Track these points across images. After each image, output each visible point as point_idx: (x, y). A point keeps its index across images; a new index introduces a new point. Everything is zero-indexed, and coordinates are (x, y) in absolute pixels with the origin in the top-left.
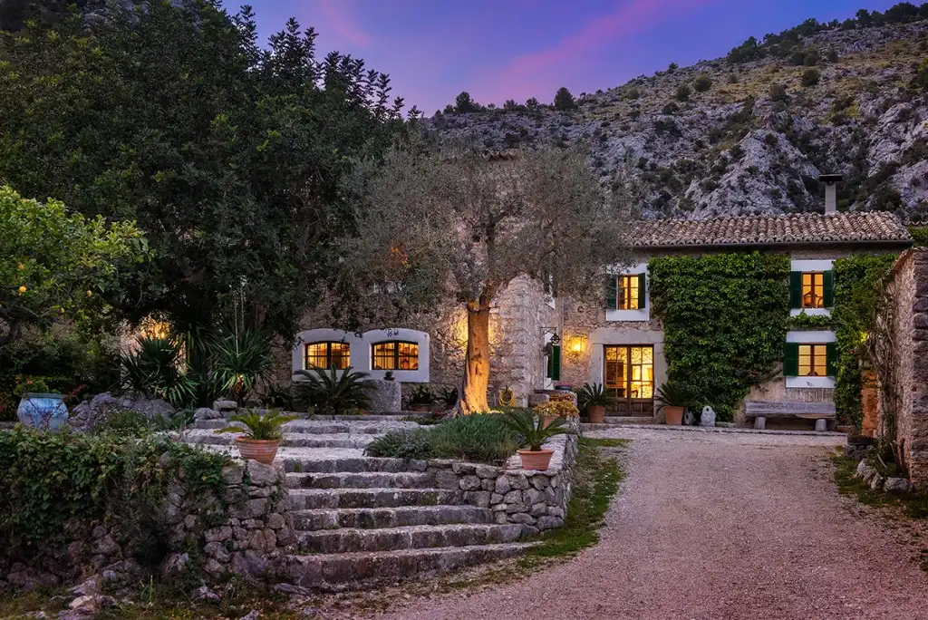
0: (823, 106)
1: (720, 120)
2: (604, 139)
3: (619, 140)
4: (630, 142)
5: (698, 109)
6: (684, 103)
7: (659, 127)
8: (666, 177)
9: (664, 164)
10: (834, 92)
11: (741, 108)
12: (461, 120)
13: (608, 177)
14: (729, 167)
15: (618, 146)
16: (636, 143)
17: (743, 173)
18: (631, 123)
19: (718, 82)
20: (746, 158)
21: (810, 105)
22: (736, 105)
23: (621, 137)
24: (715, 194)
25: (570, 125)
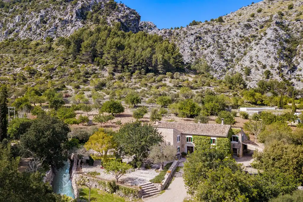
0: (293, 15)
1: (263, 22)
2: (230, 30)
3: (234, 30)
4: (237, 30)
5: (257, 19)
6: (253, 18)
7: (246, 26)
8: (247, 39)
9: (246, 36)
10: (297, 10)
11: (269, 18)
12: (193, 27)
13: (231, 40)
14: (263, 38)
15: (234, 32)
16: (239, 31)
17: (266, 40)
18: (238, 25)
19: (265, 8)
20: (268, 35)
21: (290, 15)
22: (268, 17)
23: (235, 29)
24: (258, 46)
25: (221, 27)
